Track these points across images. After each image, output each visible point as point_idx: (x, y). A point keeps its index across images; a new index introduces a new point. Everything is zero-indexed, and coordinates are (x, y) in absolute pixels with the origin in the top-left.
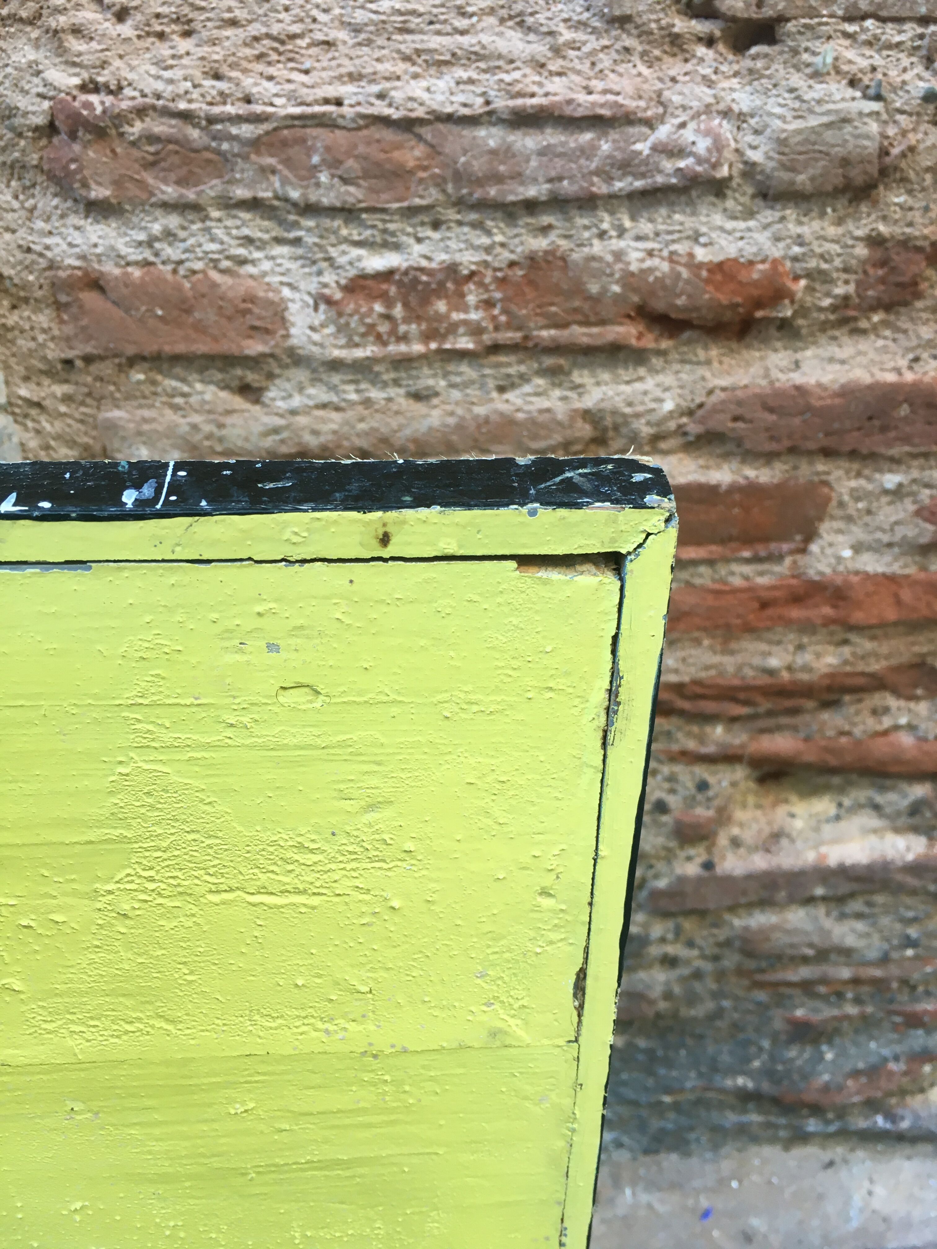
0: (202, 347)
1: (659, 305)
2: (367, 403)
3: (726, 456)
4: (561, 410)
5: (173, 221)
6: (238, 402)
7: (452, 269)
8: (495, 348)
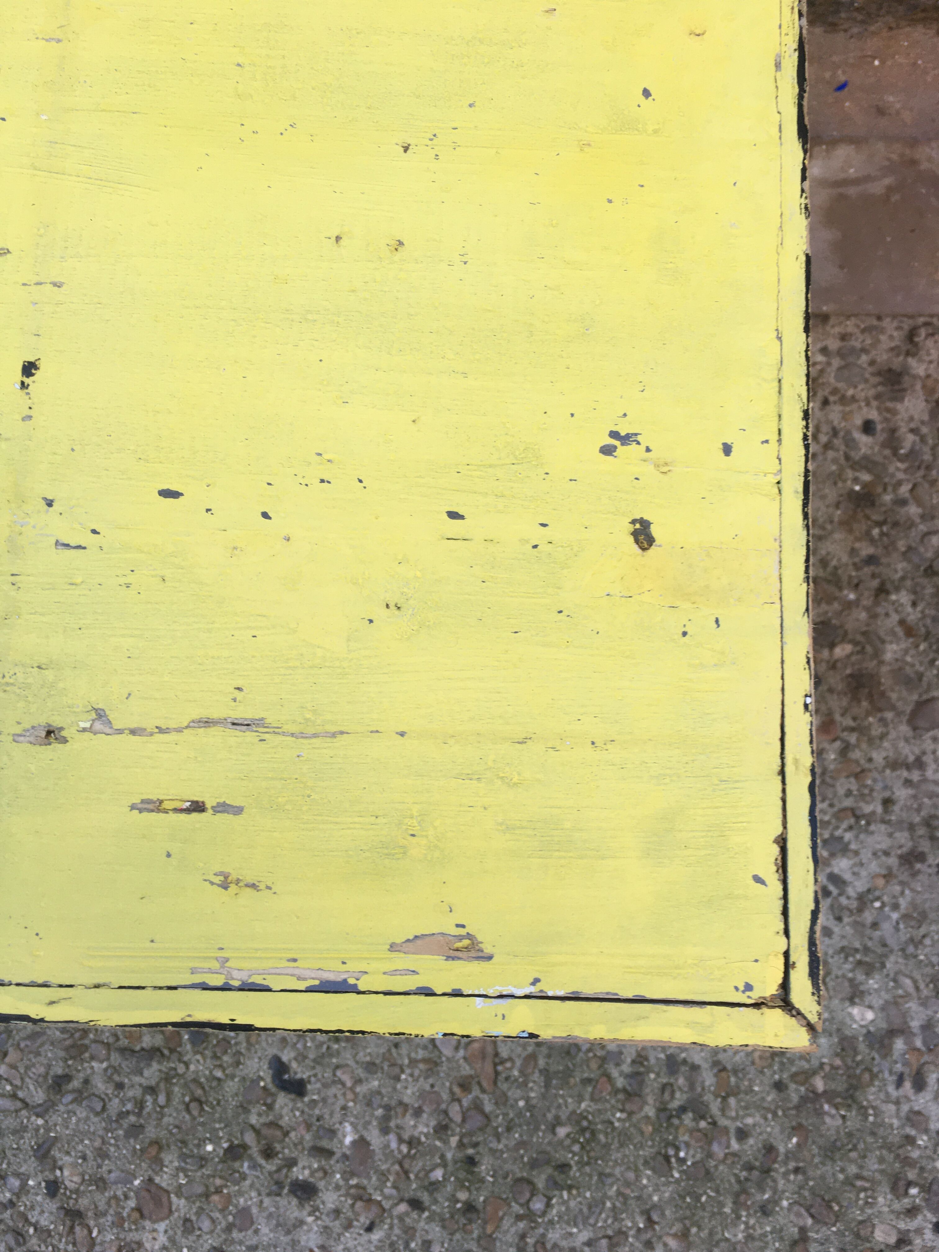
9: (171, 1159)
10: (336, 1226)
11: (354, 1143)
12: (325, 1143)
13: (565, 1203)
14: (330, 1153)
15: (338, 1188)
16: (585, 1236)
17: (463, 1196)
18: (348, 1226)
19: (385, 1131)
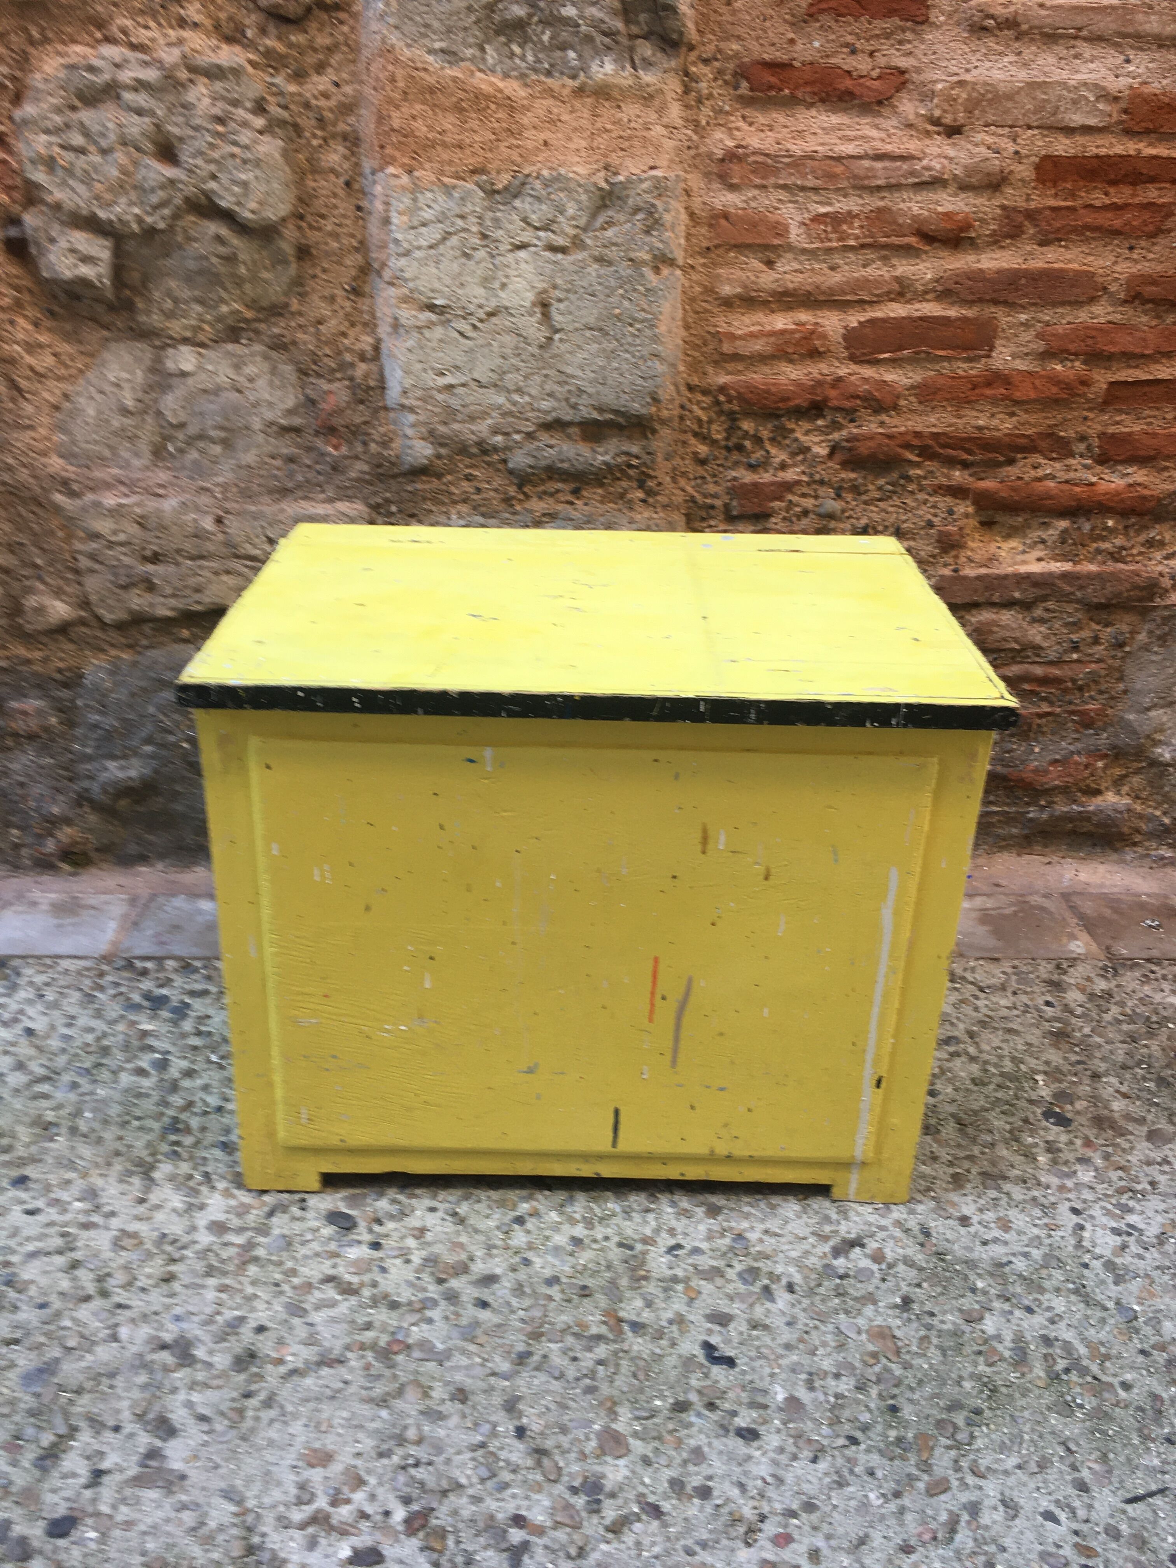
0: (758, 241)
1: (925, 229)
2: (813, 270)
3: (953, 304)
4: (887, 276)
5: (756, 192)
6: (764, 268)
7: (849, 212)
8: (863, 246)
9: (625, 1413)
10: (783, 1459)
11: (786, 1399)
12: (760, 1399)
13: (987, 1436)
14: (765, 1407)
15: (778, 1431)
16: (1013, 1461)
17: (893, 1434)
18: (795, 1458)
19: (812, 1389)
